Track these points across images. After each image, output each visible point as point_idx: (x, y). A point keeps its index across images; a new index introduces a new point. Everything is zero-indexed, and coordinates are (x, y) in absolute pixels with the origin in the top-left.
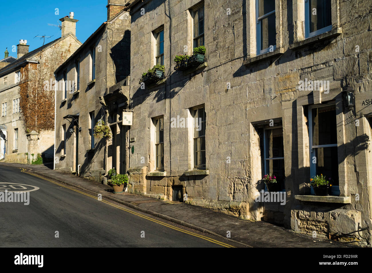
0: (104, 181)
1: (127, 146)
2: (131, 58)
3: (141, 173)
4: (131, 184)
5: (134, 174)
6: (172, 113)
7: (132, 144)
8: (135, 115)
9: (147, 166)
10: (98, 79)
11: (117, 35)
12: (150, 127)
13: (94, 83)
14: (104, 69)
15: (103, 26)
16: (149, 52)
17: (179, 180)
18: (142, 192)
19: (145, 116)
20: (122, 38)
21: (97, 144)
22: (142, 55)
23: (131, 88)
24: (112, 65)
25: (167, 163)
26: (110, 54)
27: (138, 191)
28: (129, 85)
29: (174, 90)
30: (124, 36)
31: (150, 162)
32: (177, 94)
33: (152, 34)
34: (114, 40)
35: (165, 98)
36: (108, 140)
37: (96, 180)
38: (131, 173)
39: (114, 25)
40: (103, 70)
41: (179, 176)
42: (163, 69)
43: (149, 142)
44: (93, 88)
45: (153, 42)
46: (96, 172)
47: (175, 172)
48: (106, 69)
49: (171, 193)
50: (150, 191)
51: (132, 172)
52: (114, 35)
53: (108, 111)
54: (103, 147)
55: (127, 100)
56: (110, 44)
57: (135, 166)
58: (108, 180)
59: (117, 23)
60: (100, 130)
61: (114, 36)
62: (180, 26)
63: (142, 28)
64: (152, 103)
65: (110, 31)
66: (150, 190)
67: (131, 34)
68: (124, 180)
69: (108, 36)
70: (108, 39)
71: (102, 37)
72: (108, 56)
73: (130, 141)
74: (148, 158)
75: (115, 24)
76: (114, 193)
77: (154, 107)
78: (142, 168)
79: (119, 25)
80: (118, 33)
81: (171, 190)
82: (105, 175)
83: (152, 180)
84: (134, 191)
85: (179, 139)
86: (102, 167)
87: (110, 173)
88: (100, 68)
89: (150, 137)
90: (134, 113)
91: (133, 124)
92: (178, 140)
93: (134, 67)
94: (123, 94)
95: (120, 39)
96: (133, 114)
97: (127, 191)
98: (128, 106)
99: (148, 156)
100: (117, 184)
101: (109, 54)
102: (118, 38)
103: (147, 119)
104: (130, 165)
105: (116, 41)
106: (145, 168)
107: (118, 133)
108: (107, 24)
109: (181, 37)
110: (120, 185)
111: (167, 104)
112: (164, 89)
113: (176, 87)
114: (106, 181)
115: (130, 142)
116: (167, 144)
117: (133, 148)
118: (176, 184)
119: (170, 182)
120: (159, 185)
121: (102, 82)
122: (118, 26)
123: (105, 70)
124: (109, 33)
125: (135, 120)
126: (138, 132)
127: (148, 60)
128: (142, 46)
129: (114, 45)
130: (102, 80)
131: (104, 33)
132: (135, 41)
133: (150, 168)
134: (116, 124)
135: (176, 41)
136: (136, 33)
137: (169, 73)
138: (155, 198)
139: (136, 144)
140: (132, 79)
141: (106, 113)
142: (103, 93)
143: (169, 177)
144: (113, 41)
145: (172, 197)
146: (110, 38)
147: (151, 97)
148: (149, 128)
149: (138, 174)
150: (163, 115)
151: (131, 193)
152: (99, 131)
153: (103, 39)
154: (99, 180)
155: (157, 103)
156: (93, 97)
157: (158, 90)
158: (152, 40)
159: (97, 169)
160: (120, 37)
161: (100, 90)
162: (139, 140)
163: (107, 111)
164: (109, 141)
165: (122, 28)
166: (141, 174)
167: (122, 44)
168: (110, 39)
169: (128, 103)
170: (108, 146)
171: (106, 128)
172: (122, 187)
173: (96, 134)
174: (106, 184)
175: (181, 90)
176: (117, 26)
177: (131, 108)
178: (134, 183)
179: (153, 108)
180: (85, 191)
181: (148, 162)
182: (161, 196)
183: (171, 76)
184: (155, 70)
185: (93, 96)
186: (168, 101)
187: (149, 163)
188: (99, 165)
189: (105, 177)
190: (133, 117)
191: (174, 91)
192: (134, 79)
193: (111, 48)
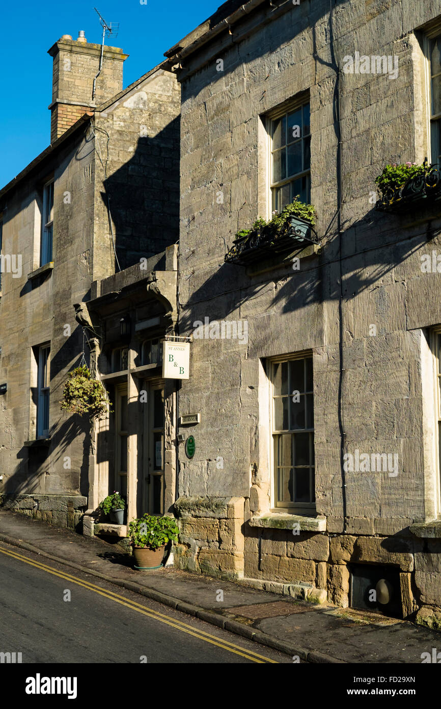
0: (85, 528)
1: (169, 435)
2: (183, 196)
3: (224, 514)
4: (189, 546)
5: (196, 517)
6: (348, 343)
7: (186, 433)
8: (195, 351)
9: (246, 498)
10: (61, 260)
11: (120, 147)
12: (257, 383)
13: (50, 270)
14: (82, 234)
15: (83, 122)
16: (253, 174)
17: (380, 548)
18: (229, 571)
19: (239, 354)
20: (132, 155)
21: (59, 427)
22: (221, 185)
23: (183, 278)
24: (107, 222)
25: (328, 493)
26: (102, 193)
27: (215, 568)
28: (175, 268)
29: (355, 275)
30: (137, 152)
31: (256, 487)
32: (371, 287)
33: (260, 122)
34: (110, 159)
35: (320, 298)
36: (97, 417)
37: (56, 521)
38: (187, 515)
39: (111, 122)
40: (79, 237)
41: (381, 535)
42: (310, 214)
43: (252, 429)
44: (45, 284)
45: (262, 145)
46: (56, 498)
47: (366, 522)
48: (90, 232)
49: (345, 585)
50: (260, 569)
51: (189, 510)
52: (111, 147)
53: (97, 340)
54: (79, 437)
55: (171, 310)
56: (101, 170)
57: (201, 494)
58: (100, 525)
59: (118, 117)
60: (81, 392)
61: (112, 149)
62: (381, 85)
63: (221, 110)
64: (265, 315)
65: (101, 136)
66: (257, 566)
67: (182, 132)
68: (167, 534)
69: (97, 149)
70: (96, 157)
71: (77, 153)
72: (97, 200)
73: (182, 422)
74: (248, 473)
75: (115, 119)
76: (138, 570)
77: (272, 326)
78: (230, 503)
79: (124, 121)
80: (122, 143)
81: (345, 574)
82: (89, 511)
83: (265, 538)
84: (197, 566)
85: (383, 423)
86: (76, 488)
87: (108, 506)
88: (70, 232)
89: (257, 412)
90: (194, 344)
91: (190, 376)
92: (377, 424)
93: (194, 218)
94: (159, 293)
95: (125, 158)
96: (191, 349)
97: (172, 563)
98: (174, 326)
99: (251, 469)
100: (148, 544)
101: (99, 194)
102: (121, 155)
103: (245, 362)
104: (181, 490)
105: (115, 162)
106: (238, 504)
107: (132, 401)
108: (93, 117)
109: (384, 117)
110: (157, 547)
111: (326, 318)
112: (314, 273)
113: (365, 266)
114: (92, 527)
115: (179, 425)
116: (327, 436)
117: (191, 442)
118: (366, 557)
119: (339, 548)
120: (293, 557)
121: (75, 268)
122: (122, 124)
123: (87, 236)
124: (99, 140)
125: (197, 365)
126: (209, 398)
127: (246, 197)
128: (221, 160)
129: (111, 173)
130: (76, 262)
131: (84, 141)
132: (198, 147)
133: (256, 503)
134: (126, 376)
135: (362, 129)
136: (201, 125)
137: (336, 225)
138: (283, 595)
139: (203, 431)
140: (186, 251)
141: (94, 346)
142: (78, 295)
143: (338, 534)
144: (108, 162)
145: (347, 596)
146: (102, 155)
147: (258, 300)
148: (252, 388)
149: (214, 518)
150: (311, 349)
151: (187, 570)
152: (76, 393)
153: (78, 157)
154: (65, 521)
155: (284, 317)
156: (46, 308)
157: (289, 279)
158: (259, 140)
159: (59, 492)
160: (127, 152)
161: (70, 289)
162: (213, 422)
163: (95, 342)
164: (100, 420)
165: (130, 130)
166: (226, 519)
167: (130, 169)
168: (100, 155)
169: (174, 318)
170: (98, 435)
171: (96, 385)
172: (160, 553)
173: (66, 401)
174: (93, 535)
175: (389, 274)
176: (118, 125)
177: (184, 331)
178: (199, 543)
179: (268, 331)
180: (44, 559)
181: (251, 485)
182: (306, 590)
183: (341, 235)
184: (289, 219)
185: (45, 305)
186: (329, 309)
187: (253, 490)
188: (67, 483)
189: (90, 515)
190: (191, 355)
191: (355, 278)
192: (193, 252)
193: (104, 179)
